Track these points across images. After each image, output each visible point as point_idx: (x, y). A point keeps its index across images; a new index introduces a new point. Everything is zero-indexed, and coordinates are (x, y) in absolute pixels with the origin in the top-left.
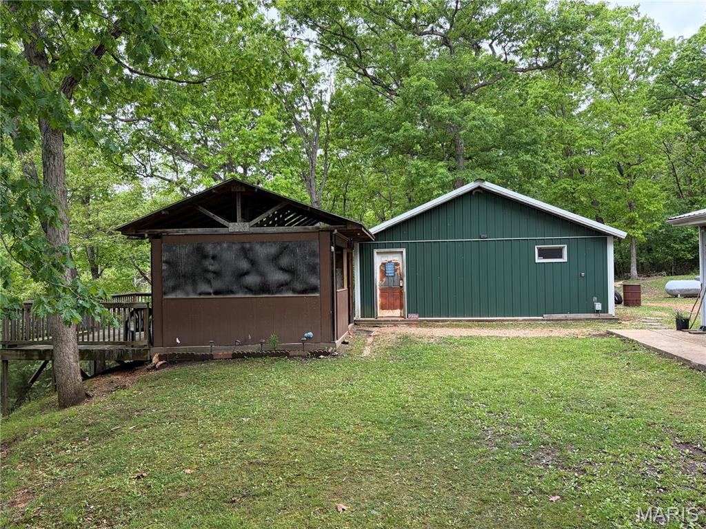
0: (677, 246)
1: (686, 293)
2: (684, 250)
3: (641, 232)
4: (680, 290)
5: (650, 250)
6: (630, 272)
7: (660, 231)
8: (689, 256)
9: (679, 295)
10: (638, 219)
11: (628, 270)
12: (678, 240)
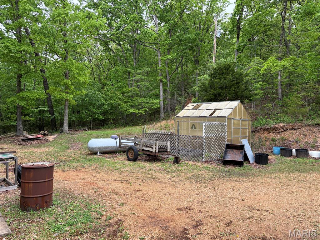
0: (95, 110)
1: (104, 150)
2: (98, 113)
3: (72, 96)
4: (100, 148)
5: (78, 112)
6: (63, 127)
7: (85, 99)
8: (101, 117)
9: (98, 153)
10: (70, 86)
11: (62, 124)
12: (96, 106)
